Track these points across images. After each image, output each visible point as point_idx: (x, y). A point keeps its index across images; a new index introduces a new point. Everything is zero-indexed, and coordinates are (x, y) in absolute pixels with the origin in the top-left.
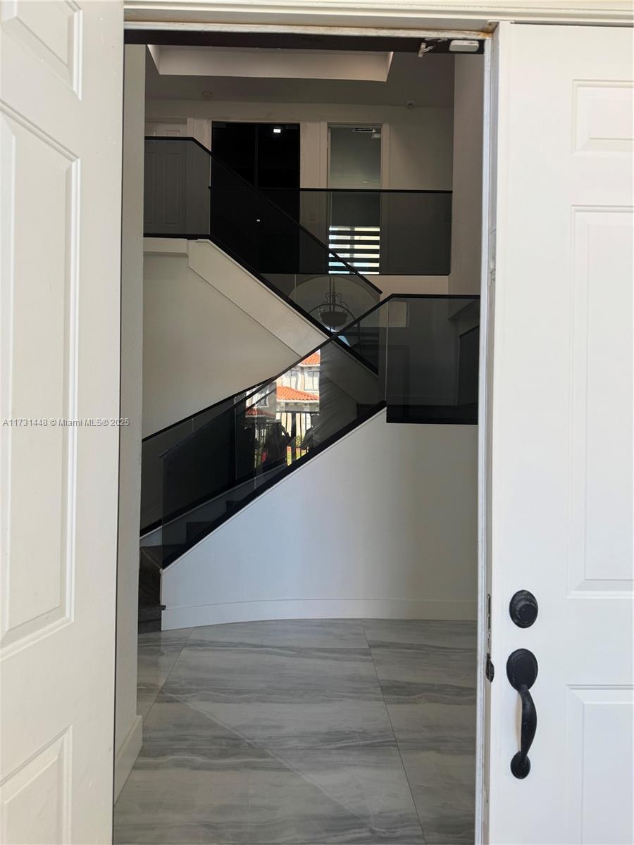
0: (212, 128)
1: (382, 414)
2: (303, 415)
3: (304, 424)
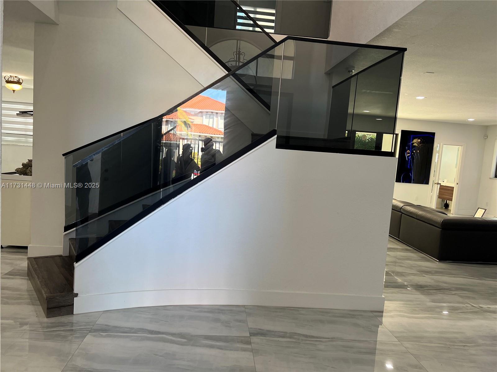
1: (273, 141)
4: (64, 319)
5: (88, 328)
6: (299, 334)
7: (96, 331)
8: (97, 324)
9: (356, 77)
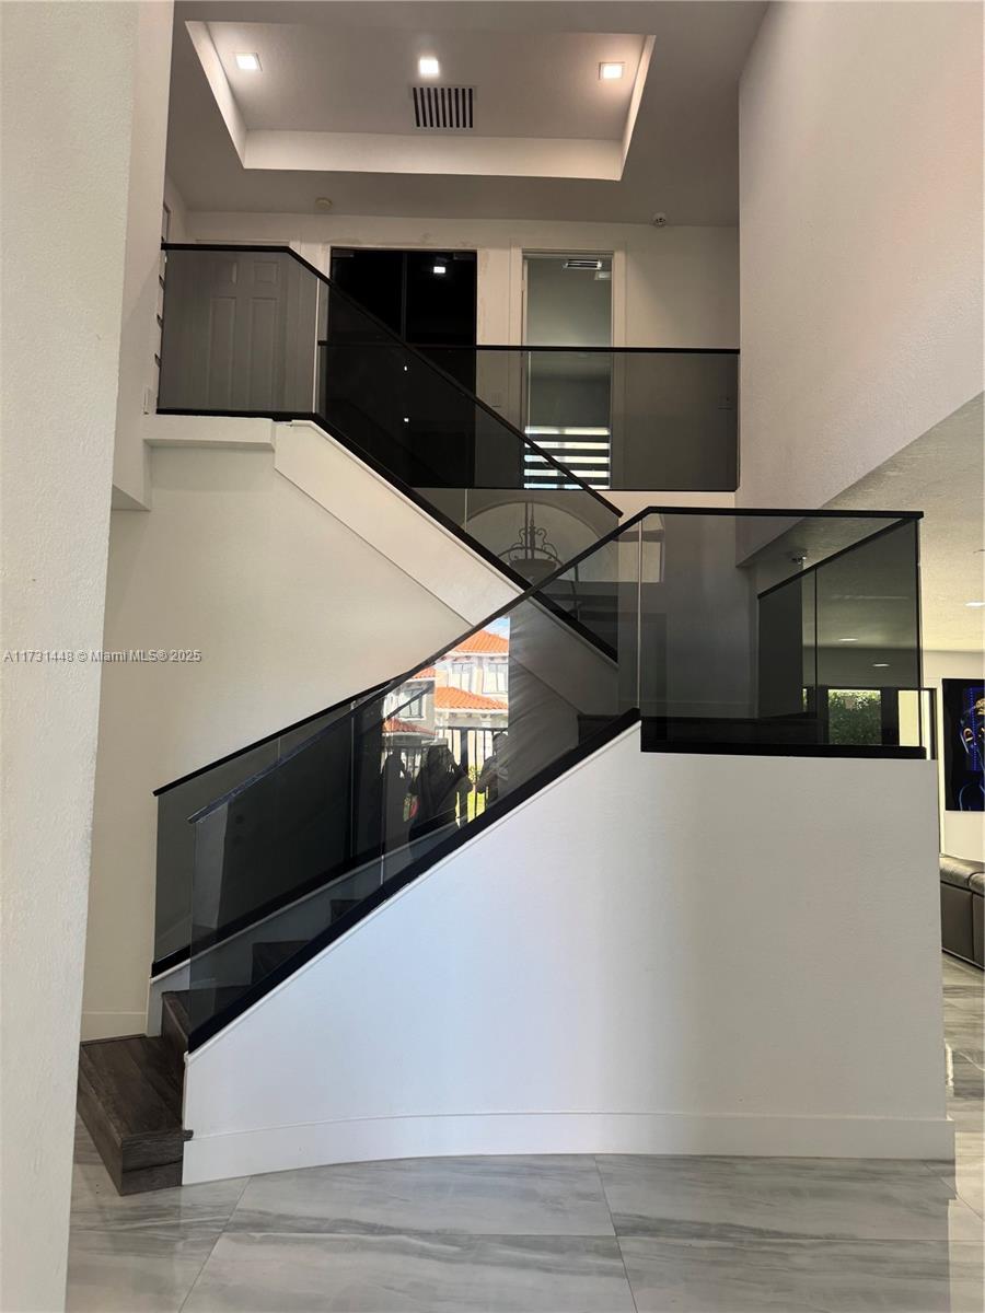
0: (332, 258)
1: (633, 734)
2: (480, 733)
3: (481, 751)
4: (162, 1198)
5: (220, 1221)
6: (742, 1227)
7: (239, 1226)
8: (239, 1210)
9: (813, 573)
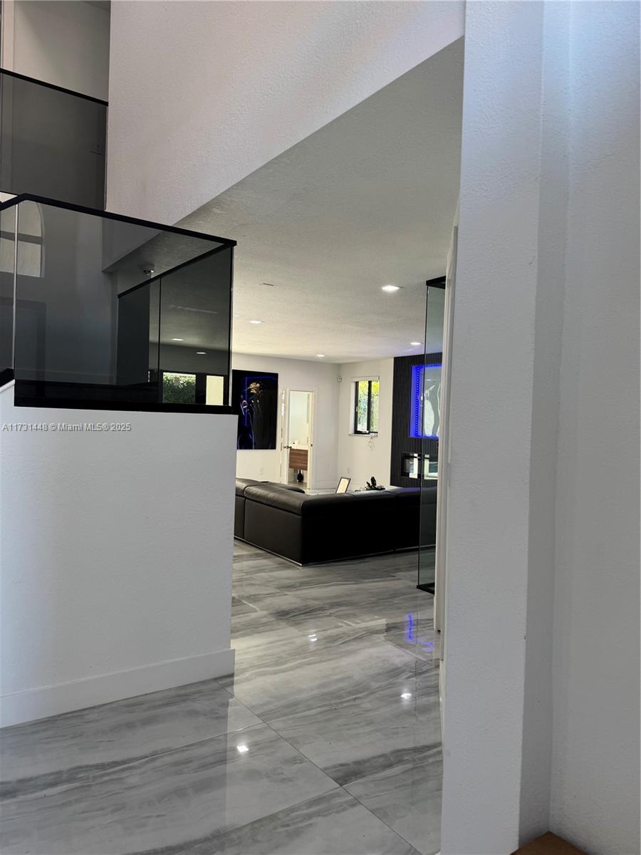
1: (9, 390)
9: (157, 282)
